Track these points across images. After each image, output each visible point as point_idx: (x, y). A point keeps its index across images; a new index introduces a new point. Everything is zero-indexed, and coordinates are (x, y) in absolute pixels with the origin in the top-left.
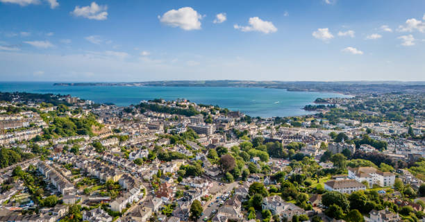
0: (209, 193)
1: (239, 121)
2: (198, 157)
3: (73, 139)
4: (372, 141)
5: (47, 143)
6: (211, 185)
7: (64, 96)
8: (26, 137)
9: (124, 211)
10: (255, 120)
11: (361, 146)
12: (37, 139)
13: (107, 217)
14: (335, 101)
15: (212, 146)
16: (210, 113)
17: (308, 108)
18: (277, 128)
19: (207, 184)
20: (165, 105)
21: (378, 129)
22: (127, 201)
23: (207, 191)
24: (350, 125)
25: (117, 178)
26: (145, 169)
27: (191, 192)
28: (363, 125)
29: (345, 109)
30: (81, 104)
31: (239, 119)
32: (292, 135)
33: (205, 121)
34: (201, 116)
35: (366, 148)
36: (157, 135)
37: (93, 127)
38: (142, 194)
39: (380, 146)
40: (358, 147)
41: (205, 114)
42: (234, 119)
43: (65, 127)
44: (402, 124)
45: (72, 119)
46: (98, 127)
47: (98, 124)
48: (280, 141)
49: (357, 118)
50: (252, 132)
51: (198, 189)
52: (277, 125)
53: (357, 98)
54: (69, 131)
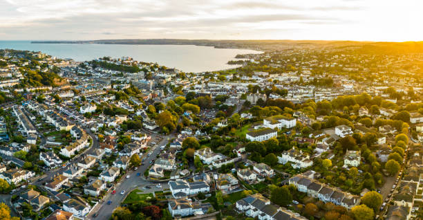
0: (147, 145)
1: (174, 77)
2: (139, 113)
3: (40, 88)
4: (278, 90)
5: (22, 90)
6: (150, 138)
7: (37, 53)
8: (10, 85)
9: (72, 157)
10: (188, 76)
11: (271, 95)
12: (16, 87)
13: (58, 160)
14: (251, 56)
15: (151, 101)
16: (150, 70)
17: (231, 63)
18: (206, 83)
19: (146, 137)
20: (112, 62)
21: (281, 79)
22: (75, 149)
23: (145, 144)
24: (262, 76)
25: (69, 128)
26: (92, 122)
27: (130, 145)
28: (271, 76)
29: (257, 63)
30: (48, 59)
31: (174, 75)
32: (218, 88)
33: (145, 78)
34: (142, 74)
35: (274, 96)
36: (104, 90)
37: (55, 79)
38: (89, 144)
39: (284, 93)
40: (268, 95)
41: (145, 71)
42: (170, 76)
43: (35, 79)
44: (295, 73)
45: (40, 73)
46: (59, 80)
47: (59, 77)
48: (209, 95)
49: (266, 70)
50: (185, 87)
51: (138, 143)
52: (206, 80)
53: (265, 54)
54: (37, 82)
